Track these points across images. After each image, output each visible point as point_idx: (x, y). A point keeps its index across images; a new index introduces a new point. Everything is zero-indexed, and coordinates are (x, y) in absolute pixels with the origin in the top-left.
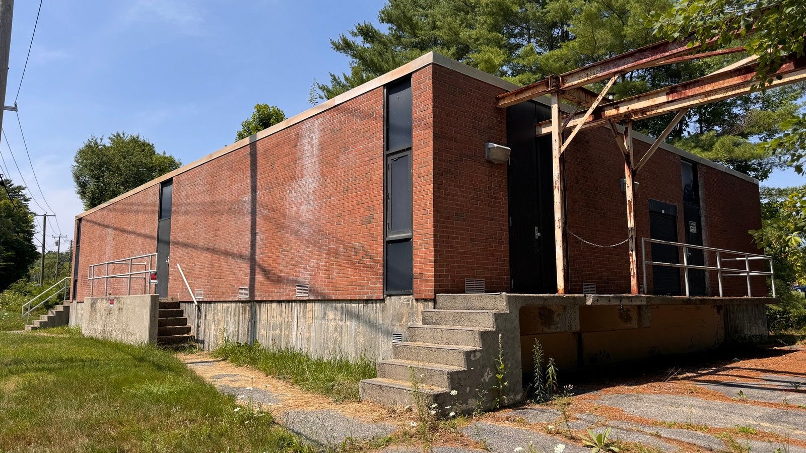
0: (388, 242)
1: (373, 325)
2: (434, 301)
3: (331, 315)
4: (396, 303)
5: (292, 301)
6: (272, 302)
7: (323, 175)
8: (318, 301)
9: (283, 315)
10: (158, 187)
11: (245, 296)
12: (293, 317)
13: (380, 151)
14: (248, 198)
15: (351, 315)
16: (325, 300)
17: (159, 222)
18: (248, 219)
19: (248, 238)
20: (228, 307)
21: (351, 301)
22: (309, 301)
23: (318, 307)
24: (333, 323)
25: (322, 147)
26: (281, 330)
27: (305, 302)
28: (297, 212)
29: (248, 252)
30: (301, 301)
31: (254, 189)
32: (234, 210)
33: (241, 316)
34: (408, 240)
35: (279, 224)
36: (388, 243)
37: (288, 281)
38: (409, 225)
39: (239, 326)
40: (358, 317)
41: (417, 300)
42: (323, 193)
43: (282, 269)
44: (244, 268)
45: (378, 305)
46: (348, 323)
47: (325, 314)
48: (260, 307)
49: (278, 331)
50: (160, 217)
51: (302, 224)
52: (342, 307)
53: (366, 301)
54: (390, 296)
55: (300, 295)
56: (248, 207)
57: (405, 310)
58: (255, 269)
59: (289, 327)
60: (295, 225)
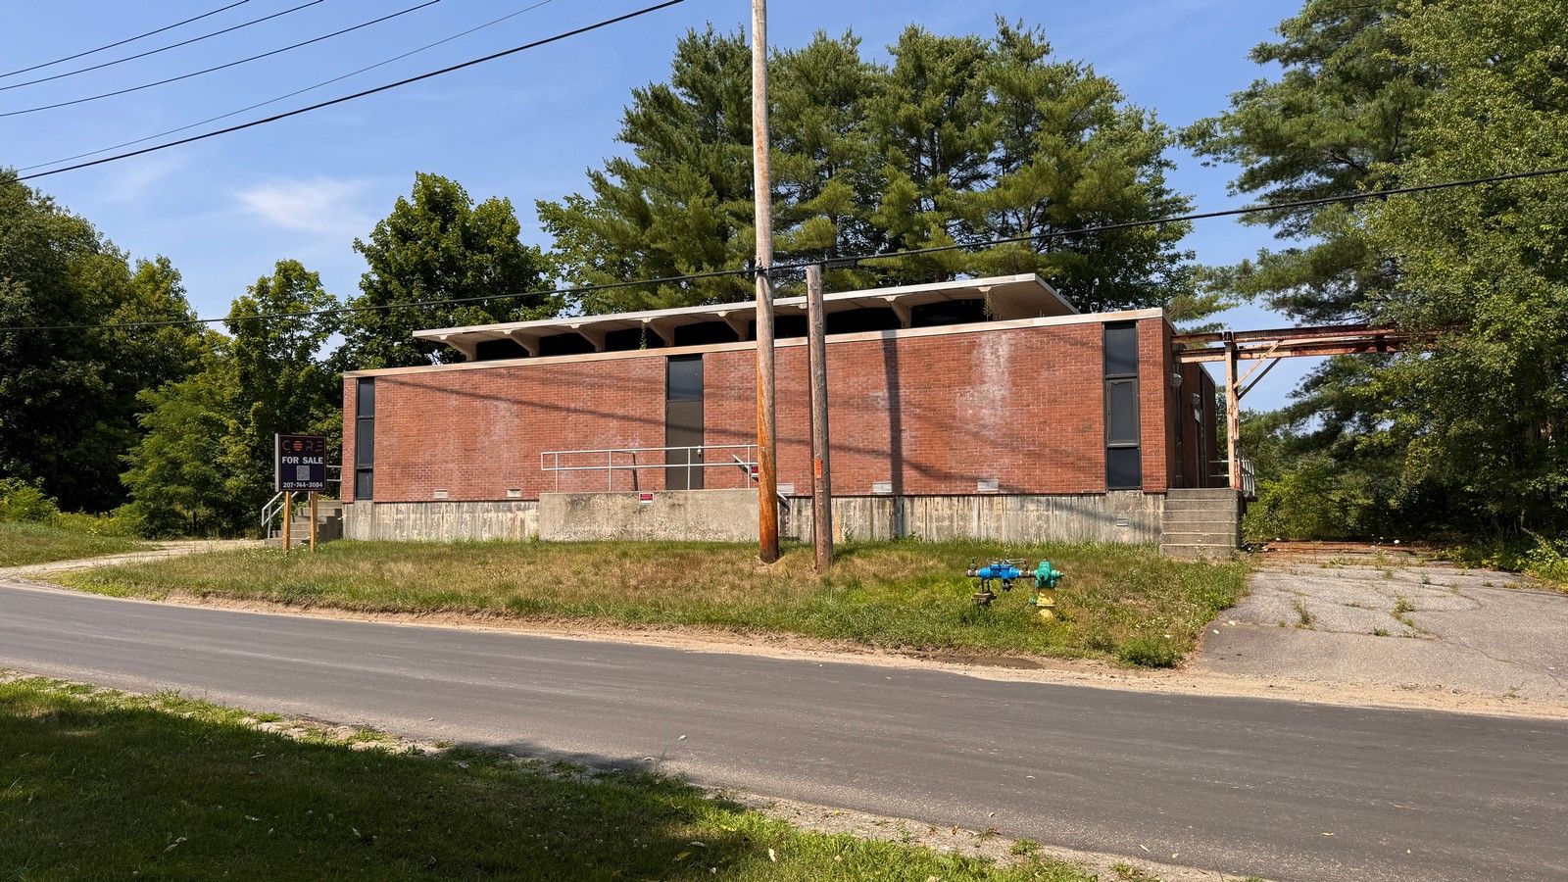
0: (1109, 449)
1: (1093, 515)
2: (1166, 494)
3: (1032, 507)
4: (1118, 497)
5: (969, 495)
6: (934, 496)
7: (1015, 384)
8: (1012, 495)
9: (955, 508)
10: (664, 361)
11: (886, 488)
12: (971, 509)
13: (1100, 375)
14: (883, 393)
15: (1059, 507)
16: (1023, 494)
17: (667, 403)
18: (885, 417)
19: (887, 435)
20: (850, 502)
21: (1061, 495)
22: (997, 495)
23: (1011, 502)
24: (1035, 513)
25: (1013, 360)
26: (952, 521)
27: (993, 495)
28: (974, 415)
29: (887, 448)
30: (983, 495)
31: (893, 386)
32: (867, 406)
33: (875, 511)
34: (1135, 448)
35: (942, 423)
36: (1110, 451)
37: (962, 478)
38: (1135, 433)
39: (872, 521)
40: (1070, 508)
41: (1145, 494)
42: (1016, 400)
43: (952, 465)
44: (886, 464)
45: (1097, 498)
46: (1057, 512)
47: (1022, 506)
48: (912, 502)
49: (946, 523)
50: (668, 397)
51: (984, 426)
52: (1048, 500)
53: (1081, 495)
54: (1113, 490)
55: (982, 488)
56: (884, 403)
57: (1132, 501)
58: (901, 465)
59: (964, 518)
60: (971, 427)
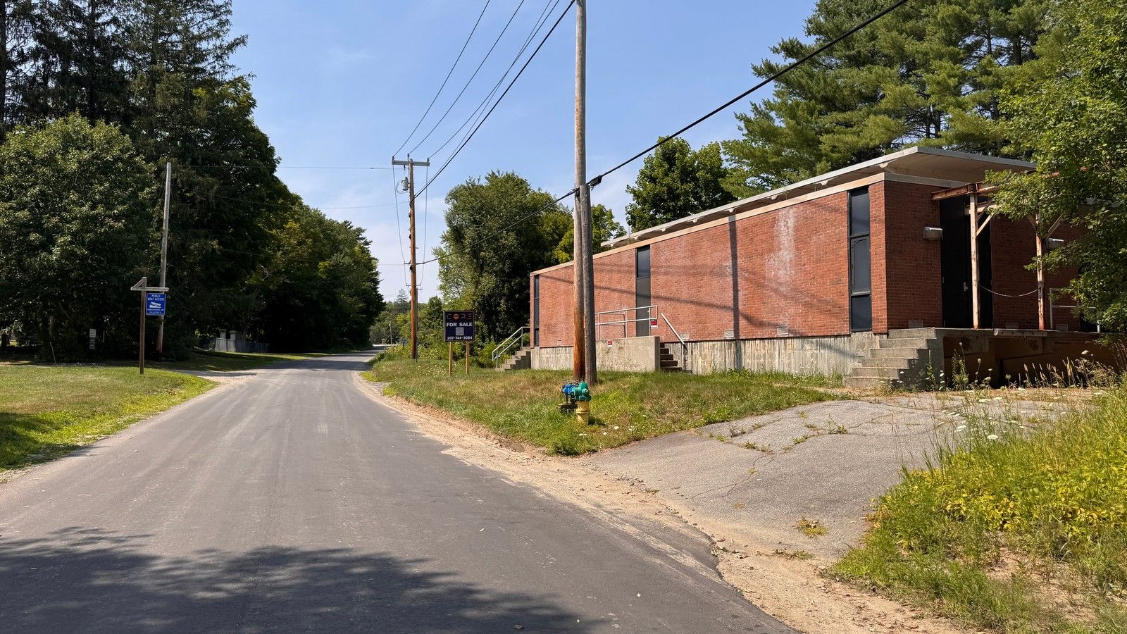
0: (852, 297)
1: (842, 353)
2: (887, 334)
3: (807, 347)
4: (859, 337)
5: (774, 339)
6: (755, 339)
7: (797, 249)
8: (797, 337)
9: (766, 348)
10: (634, 252)
11: (731, 335)
12: (775, 349)
13: (846, 235)
14: (729, 263)
15: (824, 346)
16: (802, 337)
17: (636, 280)
18: (730, 280)
19: (731, 294)
20: (714, 345)
21: (824, 337)
22: (789, 338)
23: (796, 342)
24: (810, 352)
25: (796, 229)
26: (765, 359)
27: (786, 338)
28: (775, 275)
29: (731, 304)
30: (781, 338)
31: (734, 257)
32: (716, 272)
33: (727, 351)
34: (867, 295)
35: (759, 282)
36: (852, 298)
37: (769, 325)
38: (868, 285)
39: (725, 358)
40: (830, 347)
41: (875, 334)
42: (798, 262)
43: (764, 316)
44: (729, 316)
45: (846, 338)
46: (822, 351)
47: (803, 346)
48: (745, 344)
49: (762, 360)
50: (637, 276)
51: (780, 284)
52: (817, 341)
53: (836, 337)
54: (855, 332)
55: (780, 333)
56: (729, 271)
57: (866, 341)
58: (738, 316)
59: (772, 356)
60: (774, 285)
